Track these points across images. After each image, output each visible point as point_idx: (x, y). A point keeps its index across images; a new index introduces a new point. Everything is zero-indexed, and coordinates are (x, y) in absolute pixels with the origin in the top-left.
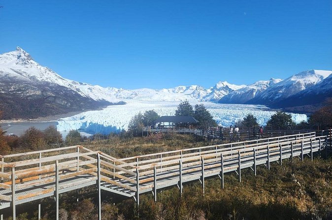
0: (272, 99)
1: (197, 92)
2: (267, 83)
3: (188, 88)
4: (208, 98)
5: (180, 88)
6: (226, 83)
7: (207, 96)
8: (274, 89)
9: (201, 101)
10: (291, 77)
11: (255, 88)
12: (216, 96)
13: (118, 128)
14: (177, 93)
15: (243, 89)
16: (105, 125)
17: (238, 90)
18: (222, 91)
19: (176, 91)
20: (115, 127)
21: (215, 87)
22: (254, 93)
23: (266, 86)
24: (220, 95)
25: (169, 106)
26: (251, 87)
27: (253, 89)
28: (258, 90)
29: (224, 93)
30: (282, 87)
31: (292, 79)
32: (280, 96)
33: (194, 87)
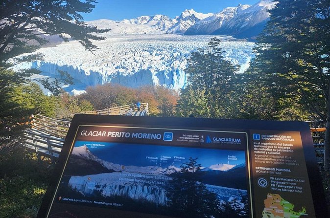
0: (238, 28)
1: (162, 24)
2: (235, 10)
3: (152, 18)
4: (174, 29)
5: (143, 19)
6: (192, 11)
7: (173, 27)
8: (241, 16)
9: (167, 33)
10: (259, 2)
11: (222, 16)
12: (182, 27)
13: (75, 68)
14: (140, 24)
15: (210, 18)
16: (59, 65)
17: (204, 20)
18: (189, 21)
19: (139, 21)
20: (71, 67)
21: (181, 16)
22: (221, 22)
23: (233, 14)
24: (186, 26)
25: (132, 40)
26: (218, 15)
27: (220, 18)
28: (225, 19)
29: (190, 23)
30: (248, 14)
31: (260, 5)
32: (246, 24)
33: (159, 17)
